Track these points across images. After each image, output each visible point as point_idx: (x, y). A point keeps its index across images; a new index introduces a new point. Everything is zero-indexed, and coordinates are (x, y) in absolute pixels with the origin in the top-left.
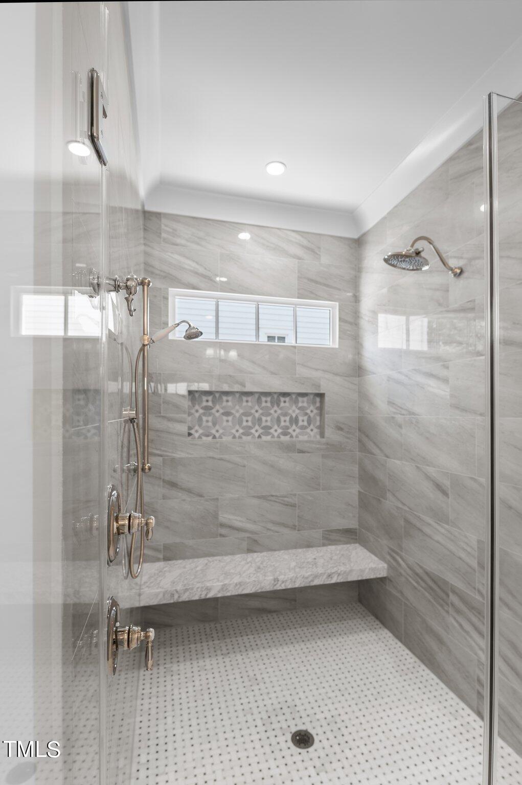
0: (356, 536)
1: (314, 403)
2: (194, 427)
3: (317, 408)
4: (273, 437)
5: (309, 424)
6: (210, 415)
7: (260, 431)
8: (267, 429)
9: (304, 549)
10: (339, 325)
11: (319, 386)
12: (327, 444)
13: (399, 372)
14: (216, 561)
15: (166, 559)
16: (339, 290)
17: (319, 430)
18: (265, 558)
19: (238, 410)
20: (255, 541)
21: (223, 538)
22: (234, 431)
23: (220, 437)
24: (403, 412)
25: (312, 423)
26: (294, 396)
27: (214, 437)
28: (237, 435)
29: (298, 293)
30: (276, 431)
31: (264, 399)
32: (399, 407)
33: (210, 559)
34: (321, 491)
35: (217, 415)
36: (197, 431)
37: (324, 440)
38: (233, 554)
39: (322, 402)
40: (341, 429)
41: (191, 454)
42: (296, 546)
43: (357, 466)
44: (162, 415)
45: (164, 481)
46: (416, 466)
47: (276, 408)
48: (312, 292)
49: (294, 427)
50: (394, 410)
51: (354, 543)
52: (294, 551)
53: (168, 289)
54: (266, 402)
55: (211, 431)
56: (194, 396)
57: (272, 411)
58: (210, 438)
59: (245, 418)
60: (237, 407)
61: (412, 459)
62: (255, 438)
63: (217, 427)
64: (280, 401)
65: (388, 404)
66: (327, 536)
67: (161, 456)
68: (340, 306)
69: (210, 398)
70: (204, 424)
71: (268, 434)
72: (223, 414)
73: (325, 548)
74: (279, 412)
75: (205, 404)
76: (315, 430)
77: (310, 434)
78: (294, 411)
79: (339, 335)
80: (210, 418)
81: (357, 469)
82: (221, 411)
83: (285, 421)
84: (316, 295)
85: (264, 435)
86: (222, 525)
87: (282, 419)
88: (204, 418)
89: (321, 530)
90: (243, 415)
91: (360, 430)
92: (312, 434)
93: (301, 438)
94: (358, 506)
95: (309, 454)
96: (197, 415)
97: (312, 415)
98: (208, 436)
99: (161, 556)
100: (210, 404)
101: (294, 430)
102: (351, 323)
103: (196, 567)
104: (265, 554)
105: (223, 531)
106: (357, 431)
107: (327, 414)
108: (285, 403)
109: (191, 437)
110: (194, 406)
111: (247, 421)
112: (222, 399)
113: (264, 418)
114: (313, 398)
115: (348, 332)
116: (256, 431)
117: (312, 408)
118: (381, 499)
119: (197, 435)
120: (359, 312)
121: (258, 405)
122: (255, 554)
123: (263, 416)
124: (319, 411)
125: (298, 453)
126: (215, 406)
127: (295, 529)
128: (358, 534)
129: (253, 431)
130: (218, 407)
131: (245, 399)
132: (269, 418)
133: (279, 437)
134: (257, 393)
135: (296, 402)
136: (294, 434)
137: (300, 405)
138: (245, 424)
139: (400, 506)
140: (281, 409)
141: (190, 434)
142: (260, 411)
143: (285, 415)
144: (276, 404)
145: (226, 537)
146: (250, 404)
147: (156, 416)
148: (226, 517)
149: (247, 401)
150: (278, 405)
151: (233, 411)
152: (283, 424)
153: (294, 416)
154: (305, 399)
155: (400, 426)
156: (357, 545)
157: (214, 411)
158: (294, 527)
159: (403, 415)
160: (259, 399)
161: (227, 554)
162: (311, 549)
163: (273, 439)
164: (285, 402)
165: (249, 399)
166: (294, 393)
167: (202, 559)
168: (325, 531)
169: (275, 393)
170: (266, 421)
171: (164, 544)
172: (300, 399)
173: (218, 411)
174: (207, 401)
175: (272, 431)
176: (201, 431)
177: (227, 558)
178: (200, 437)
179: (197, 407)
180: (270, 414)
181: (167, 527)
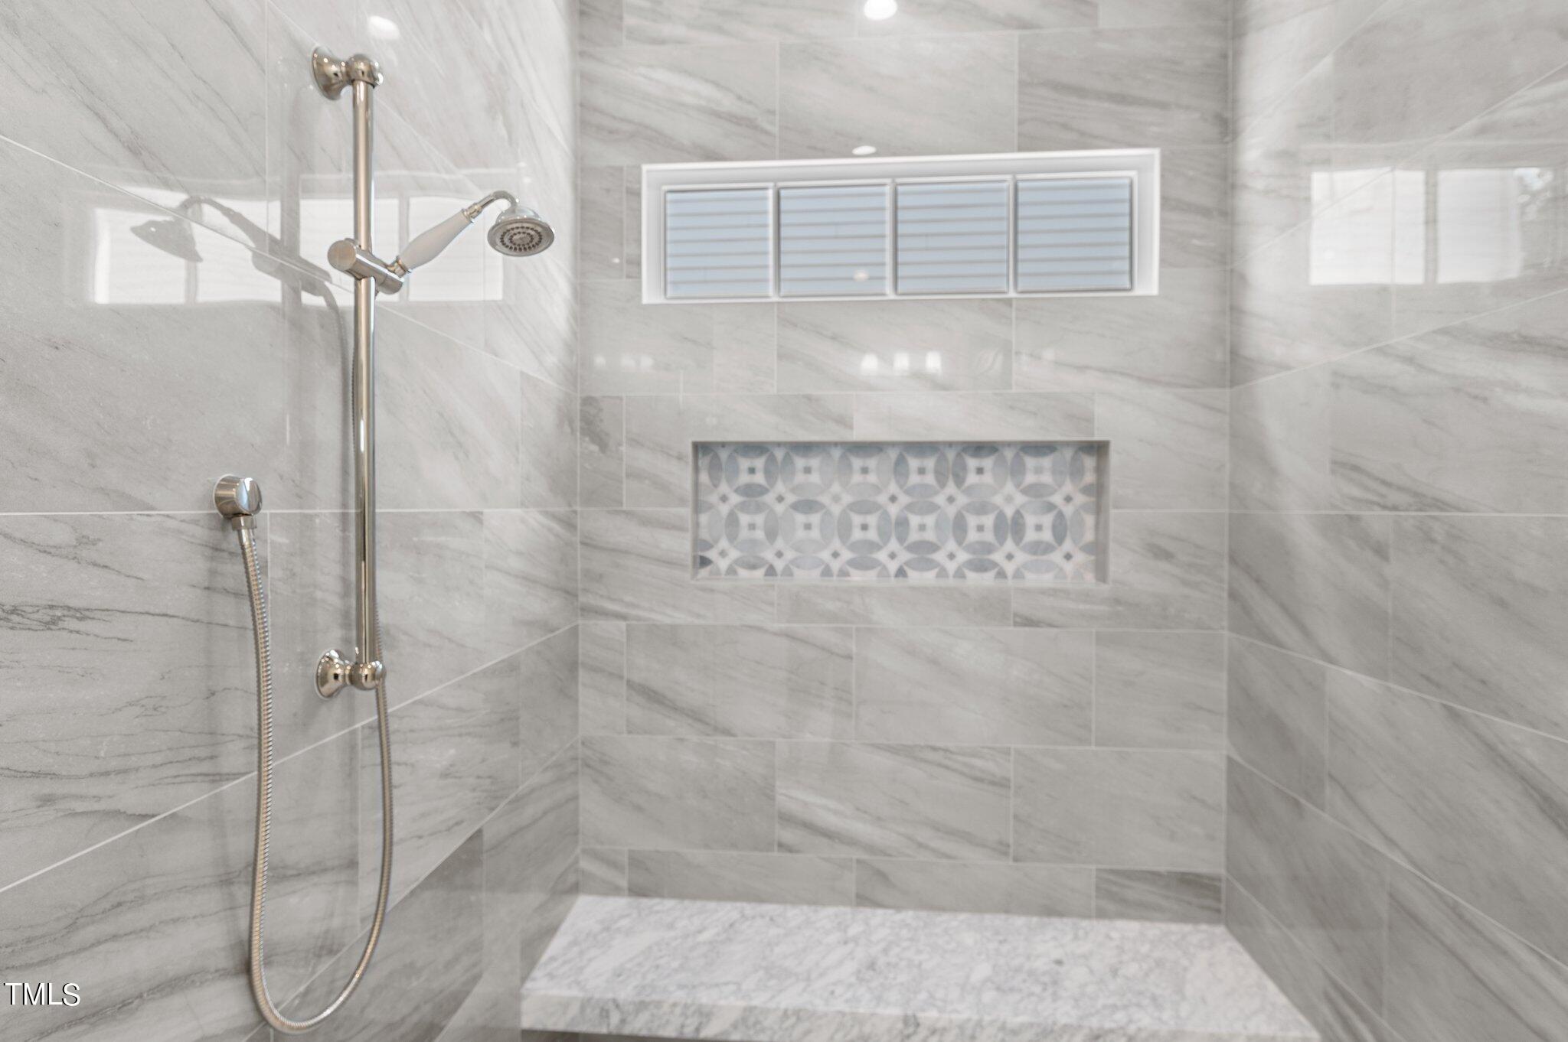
0: (1219, 900)
1: (1076, 472)
2: (717, 541)
3: (1086, 490)
4: (943, 573)
5: (1059, 537)
6: (759, 508)
7: (904, 556)
8: (923, 552)
9: (1035, 920)
10: (1163, 221)
11: (1089, 420)
12: (1117, 601)
13: (1381, 351)
14: (762, 916)
15: (638, 891)
16: (1163, 106)
17: (1093, 558)
18: (904, 933)
19: (837, 497)
20: (882, 876)
21: (789, 855)
22: (825, 555)
23: (788, 572)
24: (1394, 497)
25: (1068, 533)
26: (1009, 454)
27: (771, 571)
28: (836, 566)
29: (1020, 135)
30: (952, 556)
31: (914, 463)
32: (1376, 479)
33: (749, 908)
34: (1093, 748)
35: (780, 508)
36: (723, 554)
37: (1105, 589)
38: (815, 901)
39: (1101, 470)
40: (1167, 555)
41: (698, 616)
42: (1009, 905)
43: (1224, 676)
44: (624, 508)
45: (630, 684)
46: (1445, 706)
47: (951, 488)
48: (1065, 126)
49: (1009, 545)
50: (1356, 492)
51: (1211, 922)
52: (997, 920)
53: (639, 168)
54: (922, 471)
55: (762, 555)
56: (716, 456)
57: (940, 499)
58: (759, 573)
59: (857, 520)
60: (836, 488)
61: (1428, 679)
62: (889, 576)
63: (780, 543)
64: (964, 468)
65: (1333, 472)
66: (1115, 889)
67: (623, 617)
68: (1164, 160)
69: (759, 463)
70: (744, 533)
71: (927, 565)
72: (796, 507)
73: (1101, 926)
74: (962, 500)
75: (744, 478)
76: (1080, 557)
77: (1061, 569)
78: (1008, 498)
79: (1162, 251)
80: (759, 519)
81: (1225, 687)
82: (791, 498)
83: (980, 528)
84: (1082, 134)
85: (913, 569)
86: (787, 819)
87: (972, 521)
88: (744, 519)
89: (1093, 867)
90: (851, 510)
91: (1233, 560)
92: (1068, 567)
93: (1032, 580)
94: (1224, 805)
95: (1055, 630)
96: (724, 509)
97: (1068, 510)
98: (753, 567)
99: (624, 883)
100: (759, 478)
101: (1010, 556)
102: (1205, 212)
103: (700, 932)
104: (908, 915)
105: (788, 835)
106: (1226, 563)
107: (1116, 507)
108: (982, 475)
109: (708, 568)
110: (716, 486)
111: (865, 527)
112: (792, 463)
113: (915, 520)
114: (1074, 459)
115: (1196, 242)
116: (891, 555)
117: (1068, 488)
118: (1303, 801)
119: (723, 564)
120: (1235, 172)
121: (898, 482)
122: (880, 912)
123: (913, 512)
124: (1093, 499)
125: (1016, 624)
126: (772, 485)
127: (1006, 854)
128: (1223, 897)
129: (882, 556)
130: (780, 487)
131: (857, 463)
132: (930, 520)
133: (959, 574)
134: (893, 444)
135: (1018, 470)
136: (1010, 568)
137: (1030, 478)
138: (857, 534)
139: (1377, 843)
140: (969, 491)
141: (704, 562)
142: (904, 499)
143: (982, 509)
144: (951, 477)
145: (797, 852)
146: (872, 478)
147: (609, 512)
148: (793, 796)
149: (865, 471)
150: (959, 481)
151: (825, 499)
152: (973, 536)
153: (1009, 512)
154: (1046, 462)
155: (1381, 551)
156: (1220, 930)
157: (769, 498)
158: (1001, 849)
159: (1395, 508)
160: (901, 461)
161: (797, 900)
162: (1056, 921)
163: (942, 583)
164: (980, 471)
165: (872, 463)
166: (1009, 444)
167: (728, 906)
168: (1105, 871)
169: (950, 444)
170: (922, 527)
171: (630, 851)
172: (1030, 462)
173: (780, 499)
174: (752, 471)
175: (939, 557)
176: (734, 554)
177: (795, 914)
178: (731, 571)
179: (724, 488)
180: (932, 508)
181: (639, 809)
